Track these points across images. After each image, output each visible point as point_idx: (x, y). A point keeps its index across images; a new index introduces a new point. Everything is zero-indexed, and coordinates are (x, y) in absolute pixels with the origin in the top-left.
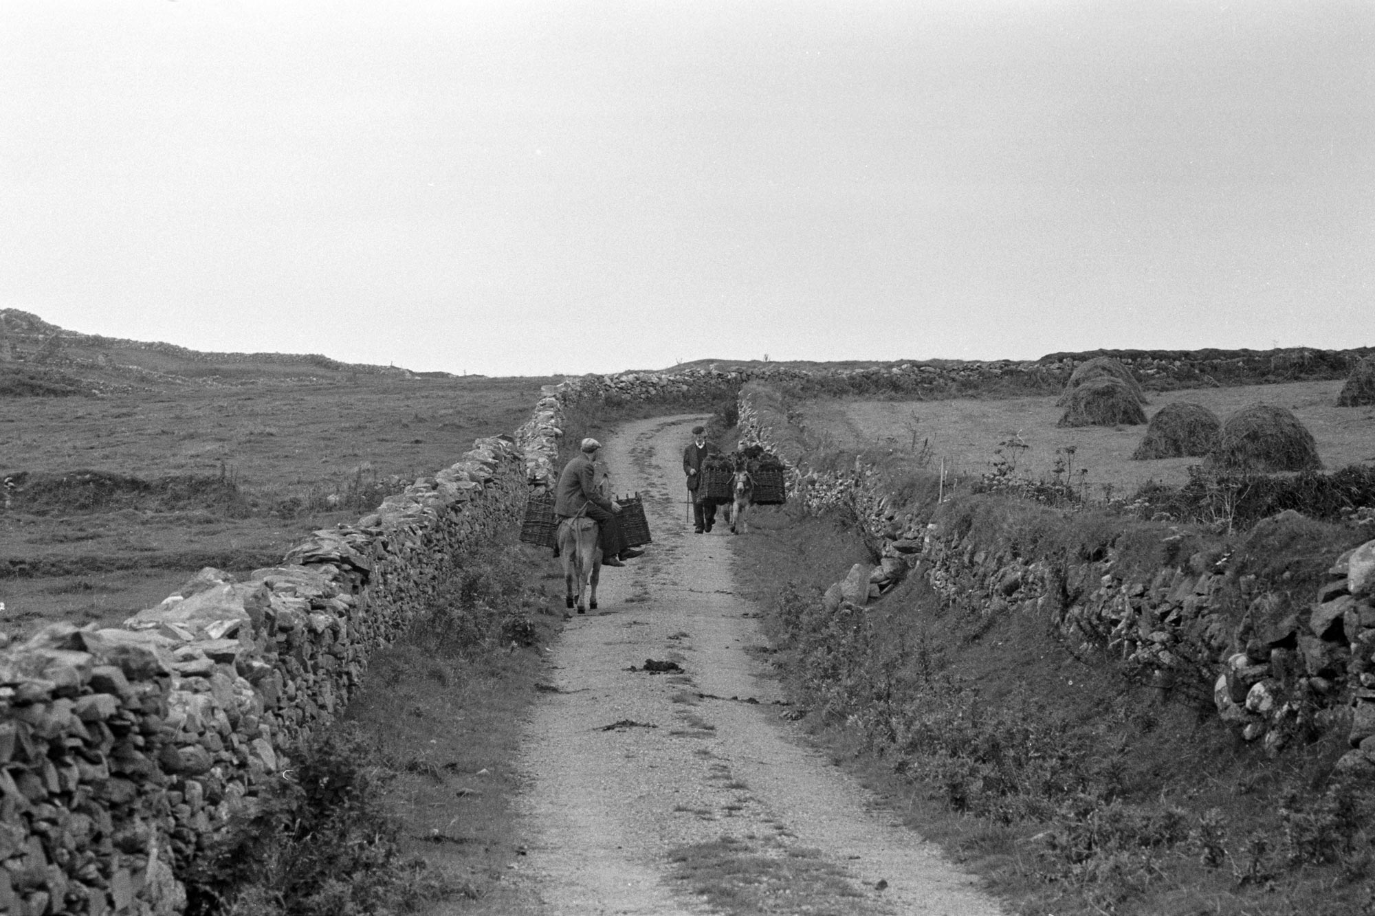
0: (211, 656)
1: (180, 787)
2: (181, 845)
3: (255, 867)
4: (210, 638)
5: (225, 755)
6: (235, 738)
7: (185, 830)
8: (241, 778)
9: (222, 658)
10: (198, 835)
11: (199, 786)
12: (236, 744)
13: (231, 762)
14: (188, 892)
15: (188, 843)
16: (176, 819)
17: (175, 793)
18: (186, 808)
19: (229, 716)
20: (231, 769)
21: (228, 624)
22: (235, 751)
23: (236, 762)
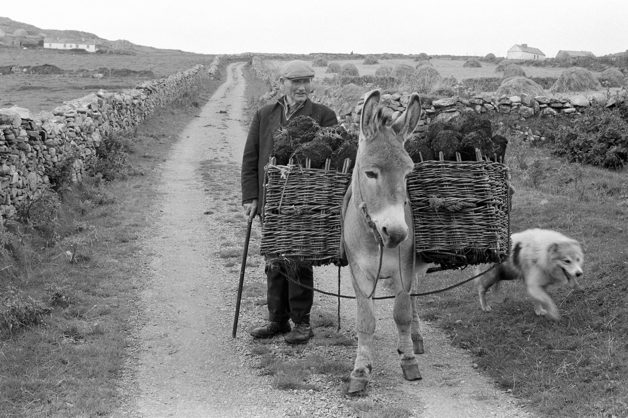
0: (78, 112)
1: (47, 150)
2: (47, 166)
3: (67, 172)
4: (82, 107)
5: (78, 138)
6: (82, 133)
7: (48, 162)
8: (84, 144)
9: (83, 113)
10: (54, 163)
11: (54, 149)
12: (82, 135)
13: (80, 140)
14: (49, 179)
15: (49, 165)
16: (45, 159)
17: (45, 152)
18: (49, 156)
19: (80, 128)
20: (80, 142)
21: (89, 104)
22: (82, 137)
23: (82, 139)
